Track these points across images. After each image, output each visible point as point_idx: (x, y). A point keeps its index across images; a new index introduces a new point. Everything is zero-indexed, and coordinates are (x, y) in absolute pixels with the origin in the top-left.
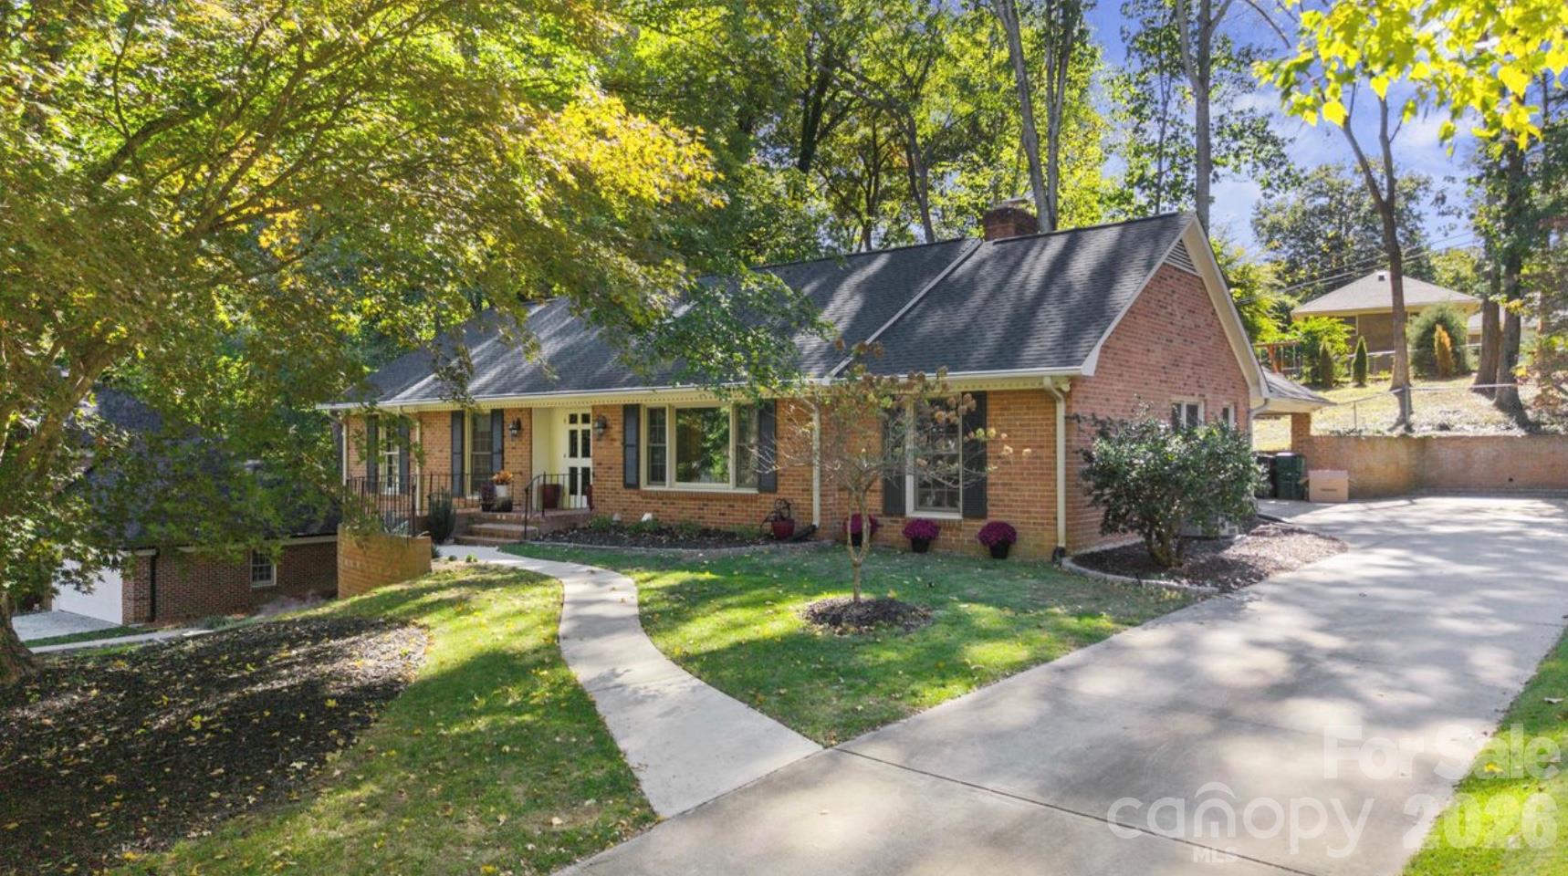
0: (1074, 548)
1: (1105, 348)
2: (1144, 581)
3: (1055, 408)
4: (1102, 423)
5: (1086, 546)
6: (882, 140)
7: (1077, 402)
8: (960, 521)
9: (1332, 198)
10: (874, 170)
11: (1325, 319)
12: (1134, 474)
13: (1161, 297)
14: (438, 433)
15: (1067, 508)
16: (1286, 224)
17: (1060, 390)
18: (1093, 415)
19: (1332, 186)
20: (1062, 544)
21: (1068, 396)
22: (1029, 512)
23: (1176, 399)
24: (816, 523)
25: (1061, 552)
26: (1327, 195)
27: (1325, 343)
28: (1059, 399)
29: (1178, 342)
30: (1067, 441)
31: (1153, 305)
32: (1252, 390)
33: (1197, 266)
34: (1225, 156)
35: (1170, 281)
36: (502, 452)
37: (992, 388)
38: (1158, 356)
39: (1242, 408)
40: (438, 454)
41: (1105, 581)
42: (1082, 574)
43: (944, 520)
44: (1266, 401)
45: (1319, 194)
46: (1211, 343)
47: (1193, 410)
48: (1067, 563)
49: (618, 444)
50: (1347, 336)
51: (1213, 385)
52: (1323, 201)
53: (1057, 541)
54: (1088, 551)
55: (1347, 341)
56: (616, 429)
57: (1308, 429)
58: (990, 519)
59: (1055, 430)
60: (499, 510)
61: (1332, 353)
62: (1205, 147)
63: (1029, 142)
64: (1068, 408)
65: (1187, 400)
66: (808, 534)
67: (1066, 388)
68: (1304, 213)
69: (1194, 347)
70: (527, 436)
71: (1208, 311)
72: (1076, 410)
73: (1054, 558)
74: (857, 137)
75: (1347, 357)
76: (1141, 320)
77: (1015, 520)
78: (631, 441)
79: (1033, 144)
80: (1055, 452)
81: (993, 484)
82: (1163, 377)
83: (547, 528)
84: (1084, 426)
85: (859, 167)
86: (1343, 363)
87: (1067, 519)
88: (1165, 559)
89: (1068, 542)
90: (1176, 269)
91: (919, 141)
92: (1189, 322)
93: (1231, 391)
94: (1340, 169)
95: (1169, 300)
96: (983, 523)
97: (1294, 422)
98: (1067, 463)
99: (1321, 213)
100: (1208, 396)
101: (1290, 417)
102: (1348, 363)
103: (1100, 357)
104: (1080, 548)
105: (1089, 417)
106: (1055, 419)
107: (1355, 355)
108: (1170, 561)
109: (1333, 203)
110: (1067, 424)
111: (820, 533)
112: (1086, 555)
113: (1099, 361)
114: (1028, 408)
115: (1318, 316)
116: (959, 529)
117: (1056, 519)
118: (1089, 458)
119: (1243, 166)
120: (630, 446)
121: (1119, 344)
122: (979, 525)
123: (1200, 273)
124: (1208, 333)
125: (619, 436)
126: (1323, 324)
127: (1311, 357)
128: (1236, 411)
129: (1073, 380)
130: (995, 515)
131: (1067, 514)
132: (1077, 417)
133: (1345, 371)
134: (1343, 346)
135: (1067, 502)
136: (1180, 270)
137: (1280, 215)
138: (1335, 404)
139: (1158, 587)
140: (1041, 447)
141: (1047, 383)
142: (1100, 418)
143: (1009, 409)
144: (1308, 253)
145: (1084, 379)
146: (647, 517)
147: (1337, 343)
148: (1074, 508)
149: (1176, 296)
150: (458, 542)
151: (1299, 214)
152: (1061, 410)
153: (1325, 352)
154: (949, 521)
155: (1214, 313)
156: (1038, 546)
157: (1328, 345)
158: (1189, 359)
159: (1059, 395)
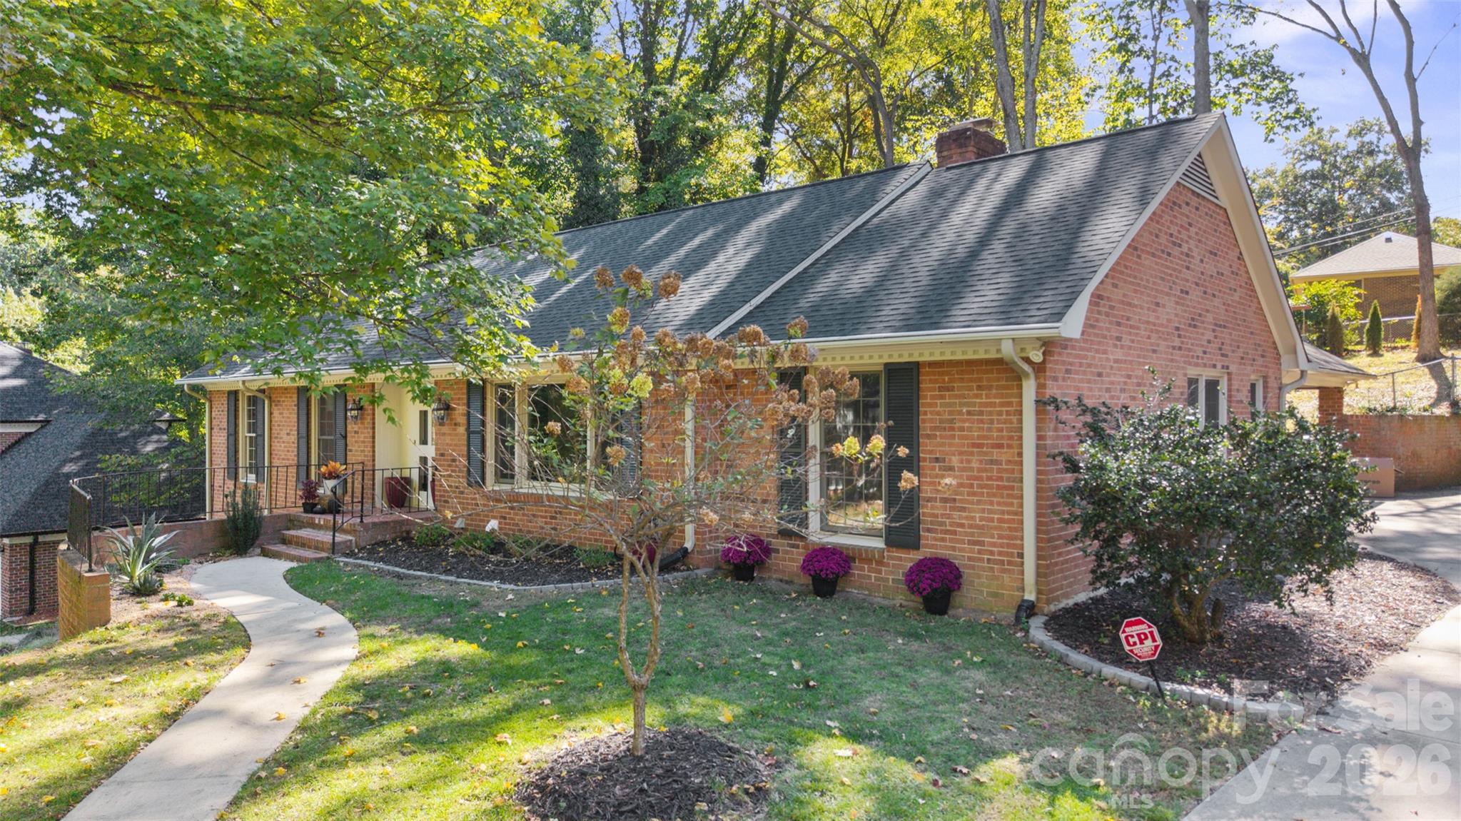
0: (1048, 602)
1: (1097, 298)
2: (1168, 686)
3: (1020, 387)
4: (1094, 412)
5: (1067, 596)
6: (854, 106)
7: (1055, 379)
8: (881, 551)
9: (1324, 162)
10: (849, 137)
11: (1333, 281)
12: (1150, 503)
13: (1174, 230)
14: (286, 413)
15: (1038, 540)
16: (1276, 188)
17: (1027, 360)
18: (1079, 399)
19: (1325, 149)
20: (1030, 596)
21: (1039, 369)
22: (981, 543)
23: (1192, 372)
24: (689, 545)
25: (1028, 610)
26: (1319, 158)
27: (1332, 308)
28: (1027, 375)
29: (1195, 295)
30: (1039, 438)
31: (1163, 239)
32: (1285, 359)
33: (1220, 193)
34: (1225, 96)
35: (1185, 209)
36: (345, 437)
37: (926, 358)
38: (1170, 312)
39: (1273, 383)
40: (285, 438)
41: (1100, 679)
42: (1061, 659)
43: (860, 549)
44: (1303, 373)
45: (1311, 157)
46: (1236, 297)
47: (1212, 386)
48: (1038, 633)
49: (462, 430)
50: (1358, 300)
51: (1240, 353)
52: (1315, 165)
53: (1023, 589)
54: (1071, 602)
55: (1357, 306)
56: (460, 409)
57: (1341, 406)
58: (925, 552)
59: (1020, 421)
60: (323, 512)
61: (1341, 318)
62: (1203, 85)
63: (1004, 87)
64: (1041, 387)
65: (1206, 374)
66: (677, 560)
67: (1037, 357)
68: (1296, 178)
69: (1217, 302)
70: (369, 418)
71: (1233, 255)
72: (1052, 390)
73: (1018, 619)
74: (829, 104)
75: (1356, 323)
76: (1147, 261)
77: (959, 554)
78: (476, 427)
79: (1007, 89)
80: (1020, 454)
81: (929, 500)
82: (1177, 343)
83: (366, 539)
84: (1065, 415)
85: (833, 134)
86: (1354, 330)
87: (1039, 557)
88: (1195, 629)
89: (1039, 592)
90: (1193, 192)
91: (884, 91)
92: (1210, 268)
93: (1260, 361)
94: (1334, 131)
95: (1184, 235)
96: (916, 556)
97: (1321, 398)
98: (1038, 472)
99: (1313, 177)
100: (1233, 368)
101: (1317, 392)
102: (1360, 329)
103: (1090, 311)
104: (1057, 599)
105: (1074, 402)
106: (1020, 404)
107: (1368, 321)
108: (1202, 632)
109: (1327, 167)
110: (1038, 412)
111: (695, 559)
112: (1066, 610)
113: (1087, 318)
114: (979, 388)
115: (1321, 279)
116: (880, 563)
117: (1021, 555)
118: (1073, 467)
119: (1245, 107)
120: (475, 435)
121: (1117, 295)
122: (909, 558)
123: (1224, 202)
124: (1233, 284)
125: (462, 420)
126: (1330, 289)
127: (1318, 323)
128: (1265, 387)
129: (1048, 345)
130: (932, 546)
131: (1038, 549)
132: (1054, 401)
133: (1356, 338)
134: (1352, 311)
135: (1038, 531)
136: (1198, 195)
137: (1270, 180)
138: (1375, 377)
139: (1193, 702)
140: (1000, 446)
141: (1008, 350)
142: (1089, 403)
143: (952, 389)
144: (1300, 219)
145: (1065, 343)
146: (493, 524)
147: (1347, 309)
148: (1049, 540)
149: (1193, 230)
150: (265, 553)
151: (1291, 178)
152: (1029, 390)
153: (1334, 317)
154: (867, 549)
155: (1240, 257)
156: (995, 595)
157: (1337, 310)
158: (1210, 318)
159: (1026, 367)
